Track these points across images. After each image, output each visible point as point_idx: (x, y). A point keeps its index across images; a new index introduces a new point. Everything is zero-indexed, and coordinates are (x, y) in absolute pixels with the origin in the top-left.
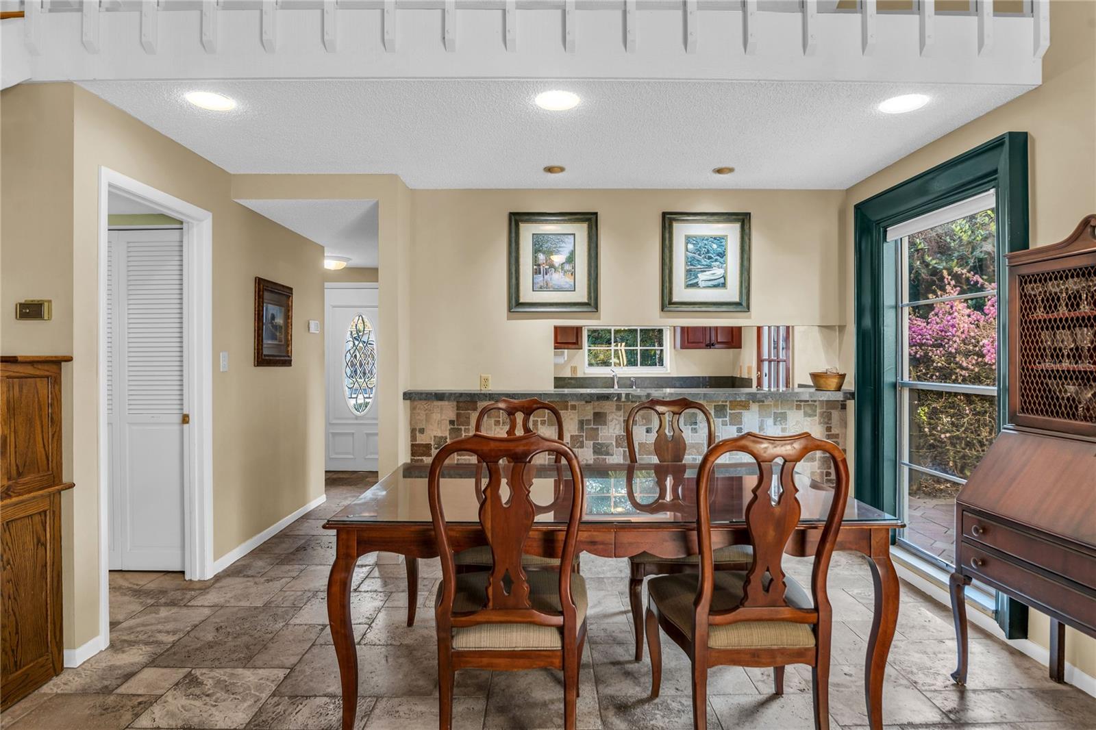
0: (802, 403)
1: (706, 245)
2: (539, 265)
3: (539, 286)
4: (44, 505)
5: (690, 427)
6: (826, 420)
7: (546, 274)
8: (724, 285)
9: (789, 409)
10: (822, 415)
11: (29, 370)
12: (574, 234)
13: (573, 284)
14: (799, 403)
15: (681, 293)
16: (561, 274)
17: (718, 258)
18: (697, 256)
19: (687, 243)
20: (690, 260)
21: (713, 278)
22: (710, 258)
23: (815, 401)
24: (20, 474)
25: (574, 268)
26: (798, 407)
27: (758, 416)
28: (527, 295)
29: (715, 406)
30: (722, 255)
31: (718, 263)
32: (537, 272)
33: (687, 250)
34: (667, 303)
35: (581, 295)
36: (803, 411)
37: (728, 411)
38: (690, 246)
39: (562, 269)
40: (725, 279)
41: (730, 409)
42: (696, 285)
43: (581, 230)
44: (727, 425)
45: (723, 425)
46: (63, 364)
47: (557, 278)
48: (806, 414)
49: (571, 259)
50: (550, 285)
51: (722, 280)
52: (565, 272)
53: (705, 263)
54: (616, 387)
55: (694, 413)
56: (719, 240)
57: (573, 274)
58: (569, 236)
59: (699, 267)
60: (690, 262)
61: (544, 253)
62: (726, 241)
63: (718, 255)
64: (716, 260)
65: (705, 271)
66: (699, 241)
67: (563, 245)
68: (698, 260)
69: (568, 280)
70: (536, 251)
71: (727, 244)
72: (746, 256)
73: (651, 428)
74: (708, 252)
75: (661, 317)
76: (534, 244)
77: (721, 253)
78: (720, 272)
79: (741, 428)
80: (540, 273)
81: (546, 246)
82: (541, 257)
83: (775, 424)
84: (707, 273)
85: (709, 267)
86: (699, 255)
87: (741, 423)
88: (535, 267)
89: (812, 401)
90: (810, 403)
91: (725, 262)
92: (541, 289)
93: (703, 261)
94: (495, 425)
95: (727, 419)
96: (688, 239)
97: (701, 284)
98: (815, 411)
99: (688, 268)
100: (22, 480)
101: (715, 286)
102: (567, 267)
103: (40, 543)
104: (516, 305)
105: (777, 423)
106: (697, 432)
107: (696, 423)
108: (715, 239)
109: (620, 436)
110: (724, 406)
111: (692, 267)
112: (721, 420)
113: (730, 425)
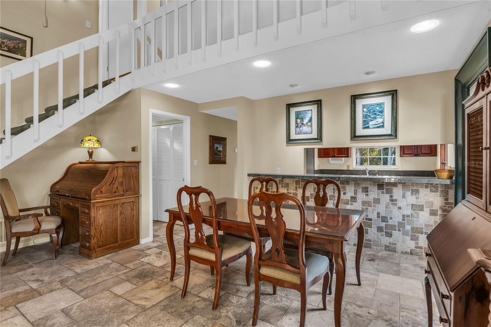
0: (429, 185)
1: (373, 108)
2: (298, 124)
3: (298, 132)
4: (133, 200)
5: (365, 193)
6: (445, 195)
7: (301, 127)
8: (383, 126)
9: (421, 188)
10: (442, 192)
11: (129, 165)
12: (312, 110)
13: (311, 130)
14: (426, 185)
15: (360, 131)
16: (307, 127)
17: (380, 113)
18: (368, 114)
19: (363, 108)
20: (365, 116)
21: (377, 123)
22: (375, 114)
23: (438, 184)
24: (127, 191)
25: (312, 124)
26: (427, 187)
27: (402, 190)
28: (293, 136)
29: (378, 184)
30: (382, 112)
31: (380, 116)
32: (297, 127)
33: (363, 111)
34: (354, 137)
35: (314, 135)
36: (429, 189)
37: (385, 187)
38: (365, 110)
39: (307, 125)
40: (383, 123)
41: (386, 186)
42: (368, 127)
43: (314, 108)
44: (384, 194)
45: (382, 193)
46: (140, 163)
47: (305, 129)
48: (431, 191)
49: (310, 120)
50: (302, 132)
51: (382, 124)
52: (308, 126)
53: (373, 117)
54: (368, 174)
55: (367, 187)
56: (380, 105)
57: (311, 126)
58: (310, 111)
59: (370, 119)
60: (365, 117)
61: (300, 119)
62: (384, 105)
63: (380, 112)
64: (379, 115)
65: (373, 120)
66: (369, 106)
67: (307, 115)
68: (369, 116)
69: (309, 129)
70: (297, 118)
71: (384, 106)
72: (395, 111)
73: (346, 193)
74: (374, 111)
75: (350, 143)
76: (296, 116)
77: (381, 111)
78: (381, 120)
79: (392, 196)
80: (298, 127)
81: (300, 116)
82: (299, 121)
83: (412, 195)
84: (374, 121)
85: (375, 118)
86: (370, 113)
87: (392, 193)
88: (296, 125)
89: (435, 184)
90: (434, 185)
91: (383, 115)
92: (299, 134)
93: (371, 116)
94: (282, 187)
95: (385, 191)
96: (364, 106)
97: (370, 126)
98: (438, 190)
99: (364, 120)
100: (127, 193)
101: (378, 127)
102: (309, 124)
103: (132, 209)
104: (290, 141)
105: (413, 194)
106: (368, 196)
107: (367, 192)
108: (378, 105)
109: (331, 195)
110: (383, 184)
111: (366, 119)
112: (381, 191)
113: (386, 194)
